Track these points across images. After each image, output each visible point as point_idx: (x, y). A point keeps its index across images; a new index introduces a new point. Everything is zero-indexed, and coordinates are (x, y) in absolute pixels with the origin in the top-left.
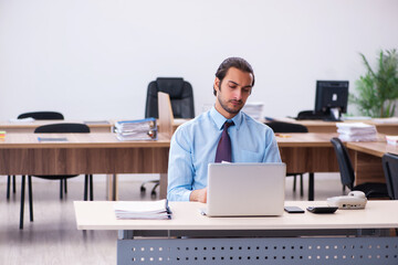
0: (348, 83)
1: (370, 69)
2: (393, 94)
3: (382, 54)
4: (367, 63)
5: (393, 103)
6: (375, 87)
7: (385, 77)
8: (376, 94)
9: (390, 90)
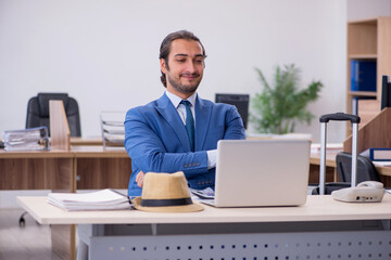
0: (248, 96)
1: (266, 85)
2: (291, 112)
3: (278, 70)
4: (263, 79)
5: (291, 121)
6: (272, 104)
7: (283, 94)
8: (273, 112)
9: (288, 108)
